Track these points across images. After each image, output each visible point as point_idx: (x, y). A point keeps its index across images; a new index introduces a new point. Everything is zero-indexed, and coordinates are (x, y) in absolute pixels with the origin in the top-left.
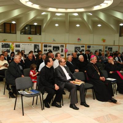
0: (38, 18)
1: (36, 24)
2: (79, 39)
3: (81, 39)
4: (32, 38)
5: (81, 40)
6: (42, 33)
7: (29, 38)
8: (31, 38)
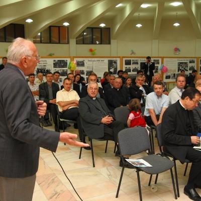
0: (108, 14)
1: (103, 25)
2: (177, 50)
3: (180, 49)
4: (95, 50)
5: (179, 51)
6: (112, 41)
7: (91, 50)
8: (93, 49)
